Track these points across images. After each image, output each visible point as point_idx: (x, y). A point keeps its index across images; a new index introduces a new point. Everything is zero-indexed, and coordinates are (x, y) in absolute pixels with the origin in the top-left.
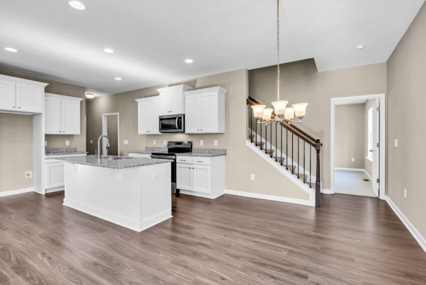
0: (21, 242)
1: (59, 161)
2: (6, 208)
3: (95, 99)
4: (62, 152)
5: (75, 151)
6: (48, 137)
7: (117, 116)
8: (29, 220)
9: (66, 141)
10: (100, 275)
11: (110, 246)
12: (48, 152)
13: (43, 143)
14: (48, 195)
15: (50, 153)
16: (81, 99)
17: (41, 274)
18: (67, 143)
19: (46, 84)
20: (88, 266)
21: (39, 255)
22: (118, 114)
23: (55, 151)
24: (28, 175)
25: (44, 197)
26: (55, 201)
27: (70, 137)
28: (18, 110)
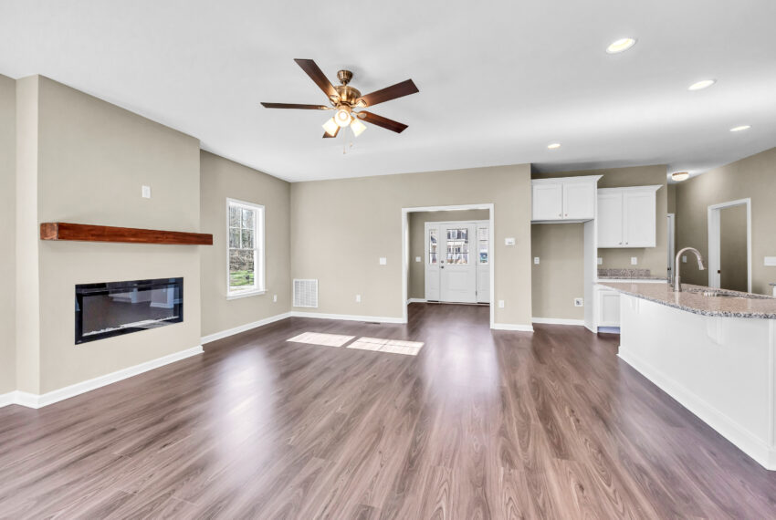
0: (553, 384)
1: (607, 287)
2: (551, 339)
3: (691, 180)
4: (624, 276)
5: (647, 275)
6: (602, 252)
7: (745, 205)
8: (569, 361)
9: (632, 259)
10: (645, 493)
11: (680, 458)
12: (602, 273)
13: (596, 261)
14: (599, 335)
15: (604, 275)
16: (658, 187)
17: (562, 434)
18: (634, 261)
19: (599, 177)
20: (626, 464)
21: (567, 410)
22: (748, 201)
23: (613, 272)
24: (578, 302)
25: (595, 338)
26: (609, 346)
27: (639, 251)
28: (565, 218)
